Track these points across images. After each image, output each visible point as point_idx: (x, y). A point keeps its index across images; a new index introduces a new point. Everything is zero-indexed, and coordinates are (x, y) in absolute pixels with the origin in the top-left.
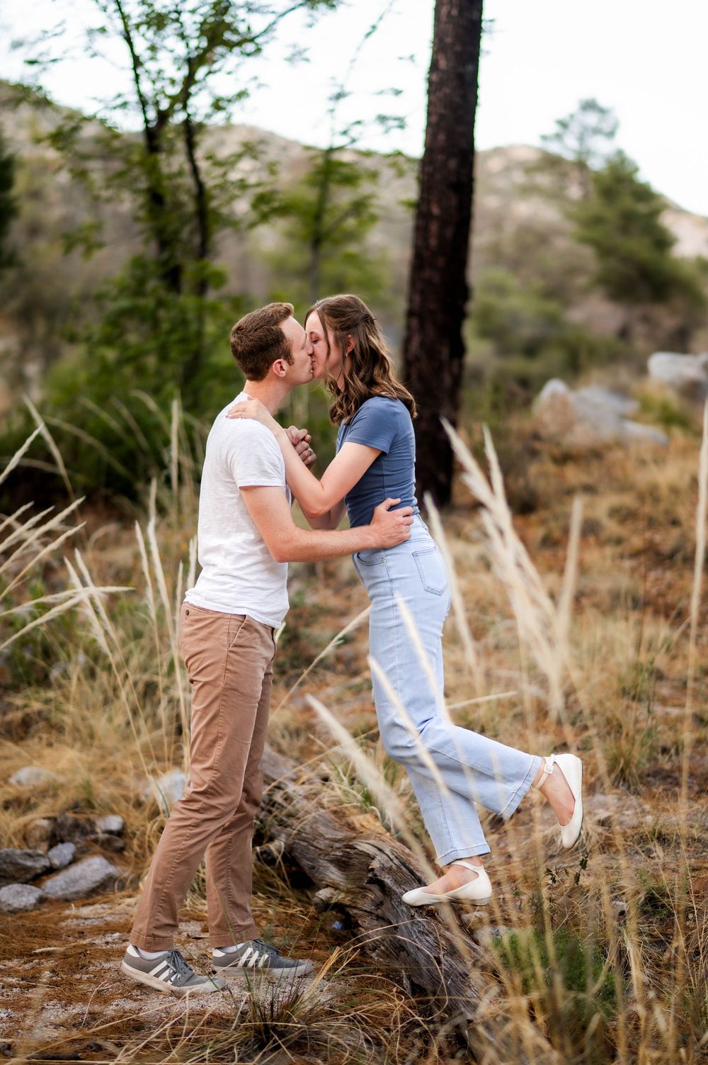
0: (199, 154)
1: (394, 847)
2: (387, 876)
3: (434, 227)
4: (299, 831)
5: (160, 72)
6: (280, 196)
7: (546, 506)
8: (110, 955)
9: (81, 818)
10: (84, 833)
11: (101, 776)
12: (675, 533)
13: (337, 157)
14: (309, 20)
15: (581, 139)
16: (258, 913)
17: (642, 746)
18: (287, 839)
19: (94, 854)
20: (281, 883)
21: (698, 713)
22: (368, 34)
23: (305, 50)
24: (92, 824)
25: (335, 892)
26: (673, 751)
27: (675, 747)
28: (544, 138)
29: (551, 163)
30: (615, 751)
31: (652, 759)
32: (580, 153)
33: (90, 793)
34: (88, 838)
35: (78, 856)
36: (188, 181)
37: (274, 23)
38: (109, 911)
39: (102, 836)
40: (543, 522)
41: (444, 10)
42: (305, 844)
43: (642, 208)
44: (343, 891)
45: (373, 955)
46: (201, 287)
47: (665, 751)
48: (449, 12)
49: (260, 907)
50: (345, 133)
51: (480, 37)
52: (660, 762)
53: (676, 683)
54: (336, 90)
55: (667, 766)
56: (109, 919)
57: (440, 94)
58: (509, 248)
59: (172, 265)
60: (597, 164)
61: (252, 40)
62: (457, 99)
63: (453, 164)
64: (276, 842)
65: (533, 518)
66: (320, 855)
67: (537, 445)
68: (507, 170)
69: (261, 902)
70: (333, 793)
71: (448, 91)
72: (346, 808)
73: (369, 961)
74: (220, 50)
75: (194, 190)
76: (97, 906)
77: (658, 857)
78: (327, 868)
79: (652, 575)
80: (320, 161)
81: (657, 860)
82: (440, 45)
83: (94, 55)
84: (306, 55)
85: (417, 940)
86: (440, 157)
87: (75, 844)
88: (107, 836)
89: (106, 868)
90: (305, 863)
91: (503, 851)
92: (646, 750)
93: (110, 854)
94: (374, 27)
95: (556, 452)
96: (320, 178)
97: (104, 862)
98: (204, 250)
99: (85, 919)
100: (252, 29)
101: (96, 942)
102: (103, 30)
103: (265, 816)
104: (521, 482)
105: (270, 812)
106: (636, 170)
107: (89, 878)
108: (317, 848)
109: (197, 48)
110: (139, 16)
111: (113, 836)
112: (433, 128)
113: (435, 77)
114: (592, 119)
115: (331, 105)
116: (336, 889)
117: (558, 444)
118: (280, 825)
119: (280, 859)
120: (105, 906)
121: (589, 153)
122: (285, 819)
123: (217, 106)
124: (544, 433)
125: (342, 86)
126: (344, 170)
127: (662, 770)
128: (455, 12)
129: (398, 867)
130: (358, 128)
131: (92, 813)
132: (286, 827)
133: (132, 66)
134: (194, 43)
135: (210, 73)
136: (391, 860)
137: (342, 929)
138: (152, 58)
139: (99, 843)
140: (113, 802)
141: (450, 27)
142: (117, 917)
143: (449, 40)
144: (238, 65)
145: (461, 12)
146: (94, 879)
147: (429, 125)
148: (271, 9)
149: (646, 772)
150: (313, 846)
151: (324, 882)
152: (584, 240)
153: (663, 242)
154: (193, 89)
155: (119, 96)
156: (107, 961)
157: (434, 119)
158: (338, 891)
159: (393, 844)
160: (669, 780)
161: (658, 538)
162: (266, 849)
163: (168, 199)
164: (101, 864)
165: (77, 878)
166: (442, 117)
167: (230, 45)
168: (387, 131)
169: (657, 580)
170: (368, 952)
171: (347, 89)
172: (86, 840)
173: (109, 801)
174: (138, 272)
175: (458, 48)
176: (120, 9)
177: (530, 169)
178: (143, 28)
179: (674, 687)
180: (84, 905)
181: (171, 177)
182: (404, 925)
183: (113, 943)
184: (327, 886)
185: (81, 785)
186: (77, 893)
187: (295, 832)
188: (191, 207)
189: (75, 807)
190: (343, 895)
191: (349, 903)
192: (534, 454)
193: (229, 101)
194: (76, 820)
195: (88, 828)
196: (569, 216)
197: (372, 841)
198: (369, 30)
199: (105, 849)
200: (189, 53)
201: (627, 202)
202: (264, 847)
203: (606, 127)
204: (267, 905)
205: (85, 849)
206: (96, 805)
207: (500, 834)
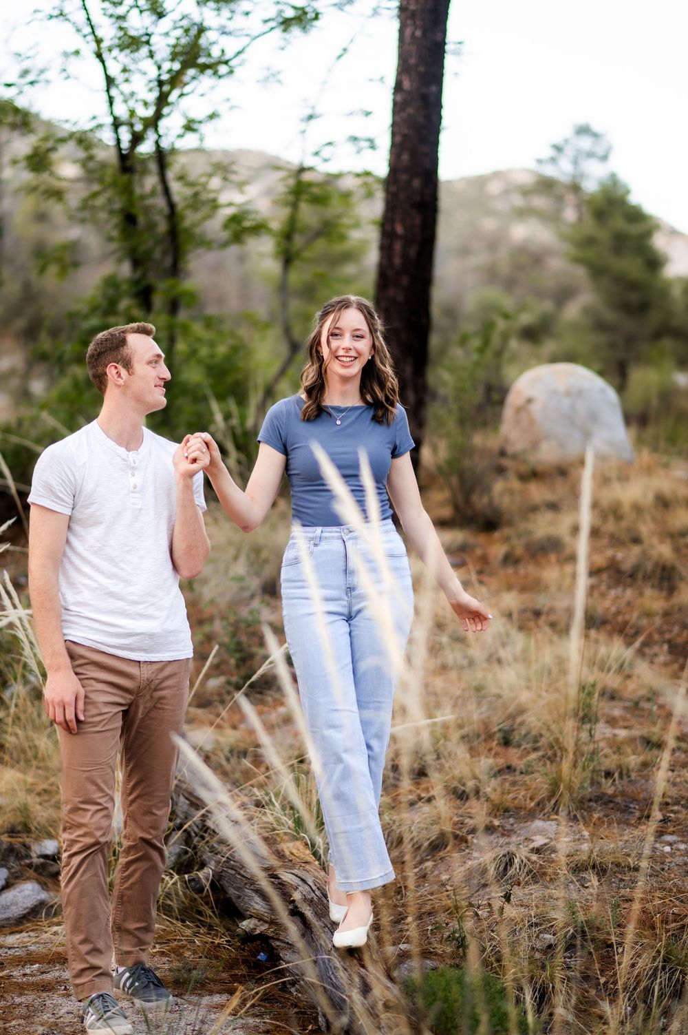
0: (171, 175)
1: (317, 878)
2: (308, 908)
3: (398, 246)
4: (227, 858)
5: (132, 94)
6: (253, 216)
7: (510, 523)
8: (24, 989)
9: (16, 842)
10: (19, 857)
11: (38, 799)
12: (636, 550)
13: (307, 177)
14: (282, 43)
15: (575, 162)
16: (184, 942)
17: (584, 769)
18: (216, 867)
19: (28, 879)
20: (209, 912)
21: (646, 735)
22: (340, 56)
23: (279, 73)
24: (27, 847)
25: (259, 924)
26: (616, 775)
27: (619, 770)
28: (540, 161)
29: (546, 185)
30: (554, 776)
31: (594, 783)
32: (574, 177)
33: (28, 817)
34: (23, 863)
35: (12, 881)
36: (161, 202)
37: (248, 45)
38: (34, 940)
39: (36, 861)
40: (507, 540)
41: (408, 32)
42: (233, 872)
43: (634, 229)
44: (266, 922)
45: (293, 990)
46: (173, 306)
47: (608, 774)
48: (413, 34)
49: (188, 936)
50: (317, 154)
51: (444, 57)
52: (603, 786)
53: (627, 704)
54: (308, 112)
55: (610, 791)
56: (32, 948)
57: (404, 115)
58: (504, 268)
59: (144, 284)
60: (590, 186)
61: (226, 63)
62: (421, 120)
63: (416, 183)
64: (206, 870)
65: (497, 535)
66: (246, 884)
67: (505, 462)
68: (506, 192)
69: (188, 932)
70: (265, 819)
71: (411, 111)
72: (278, 834)
73: (287, 996)
74: (191, 72)
75: (166, 210)
76: (24, 934)
77: (592, 886)
78: (251, 898)
79: (613, 593)
80: (291, 182)
81: (591, 890)
82: (404, 67)
83: (68, 77)
84: (280, 77)
85: (332, 977)
86: (404, 177)
87: (9, 869)
88: (42, 860)
89: (39, 894)
90: (232, 892)
91: (437, 879)
92: (588, 774)
93: (44, 879)
94: (345, 50)
95: (524, 468)
96: (291, 198)
97: (37, 887)
98: (175, 270)
99: (9, 948)
100: (226, 51)
101: (14, 974)
102: (77, 53)
103: (198, 842)
104: (485, 500)
105: (203, 838)
106: (628, 192)
107: (20, 904)
108: (243, 876)
109: (170, 71)
110: (111, 39)
111: (48, 861)
112: (397, 149)
113: (399, 98)
114: (586, 143)
115: (302, 126)
116: (260, 920)
117: (525, 461)
118: (211, 852)
119: (208, 887)
120: (32, 934)
121: (582, 175)
122: (215, 845)
123: (190, 127)
124: (510, 450)
125: (313, 108)
126: (315, 190)
127: (604, 794)
128: (418, 33)
129: (319, 899)
130: (329, 148)
131: (28, 837)
132: (216, 854)
133: (106, 88)
134: (167, 66)
135: (182, 95)
136: (314, 891)
137: (266, 961)
138: (127, 80)
139: (33, 868)
140: (51, 826)
141: (413, 48)
142: (41, 946)
143: (412, 61)
144: (213, 88)
145: (424, 34)
146: (25, 906)
147: (393, 145)
148: (245, 32)
149: (588, 797)
150: (239, 874)
151: (248, 913)
152: (577, 260)
153: (654, 262)
154: (165, 111)
155: (94, 118)
156: (21, 995)
157: (398, 139)
158: (261, 922)
159: (316, 874)
160: (611, 805)
161: (620, 555)
162: (194, 876)
163: (141, 219)
164: (33, 890)
165: (9, 904)
166: (405, 137)
167: (203, 68)
168: (358, 152)
169: (617, 598)
170: (288, 986)
171: (318, 111)
172: (21, 865)
173: (47, 824)
174: (110, 291)
175: (422, 69)
176: (93, 32)
177: (526, 192)
178: (116, 52)
179: (625, 708)
180: (11, 933)
181: (143, 197)
182: (322, 959)
183: (31, 975)
184: (251, 917)
185: (18, 808)
186: (8, 919)
187: (224, 859)
188: (162, 227)
189: (12, 831)
190: (266, 926)
191: (272, 935)
192: (501, 470)
193: (200, 122)
194: (11, 844)
195: (23, 851)
196: (564, 237)
197: (296, 871)
198: (340, 52)
199: (40, 874)
200: (159, 75)
201: (619, 223)
202: (193, 875)
203: (600, 150)
204: (196, 934)
205: (19, 874)
206: (33, 829)
207: (435, 861)
